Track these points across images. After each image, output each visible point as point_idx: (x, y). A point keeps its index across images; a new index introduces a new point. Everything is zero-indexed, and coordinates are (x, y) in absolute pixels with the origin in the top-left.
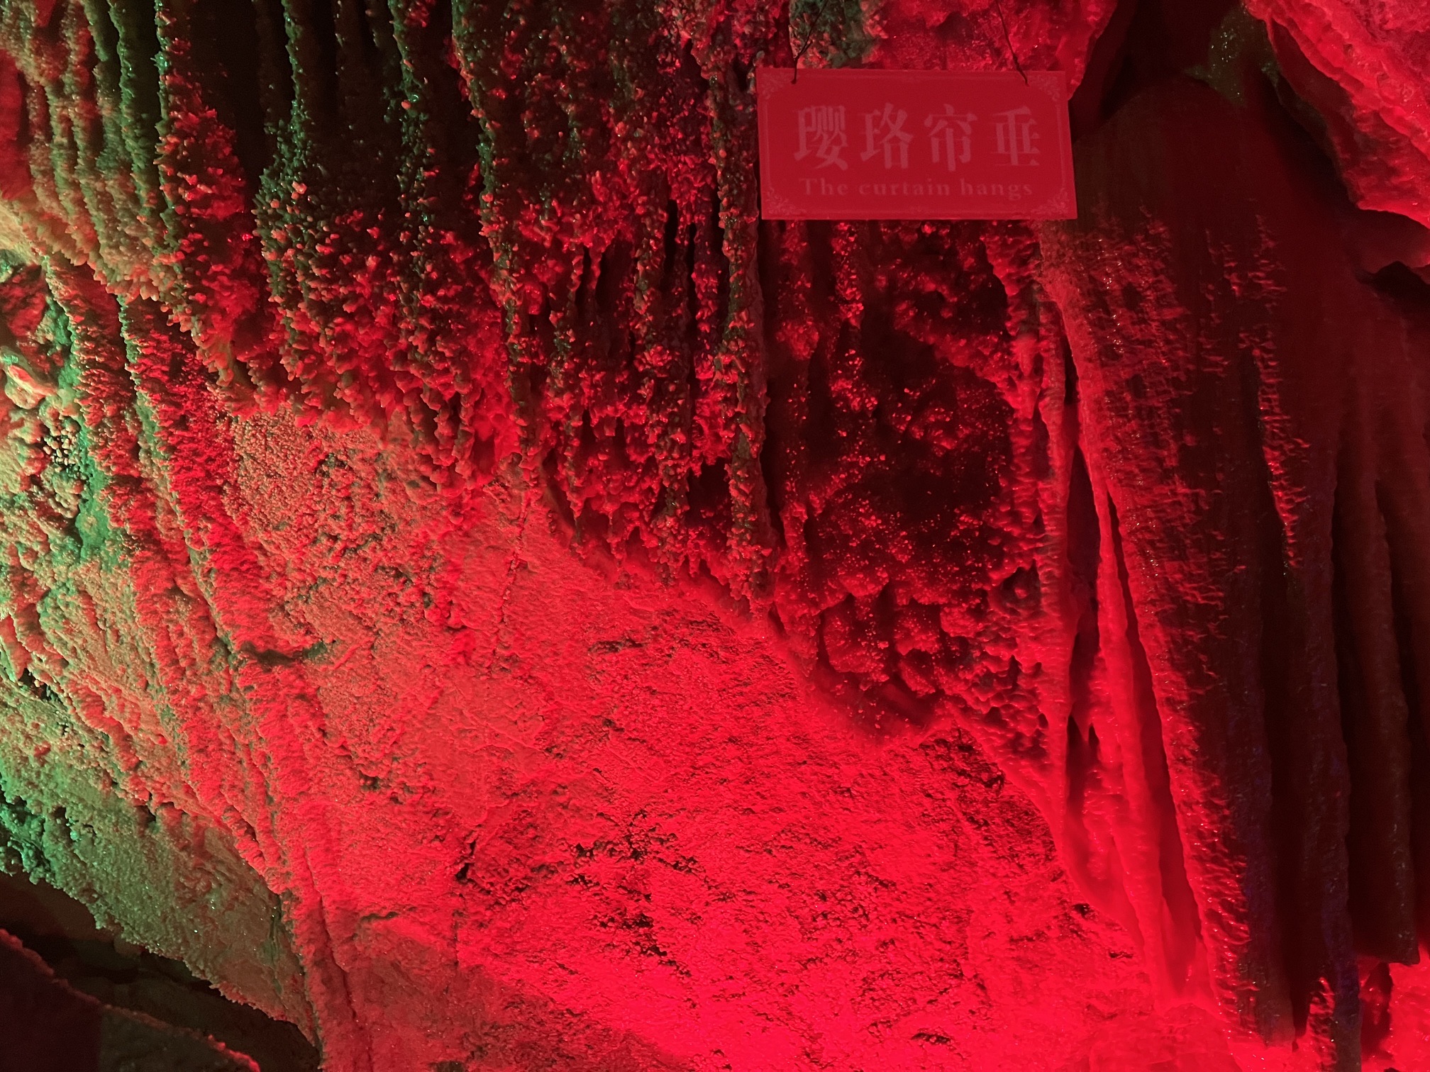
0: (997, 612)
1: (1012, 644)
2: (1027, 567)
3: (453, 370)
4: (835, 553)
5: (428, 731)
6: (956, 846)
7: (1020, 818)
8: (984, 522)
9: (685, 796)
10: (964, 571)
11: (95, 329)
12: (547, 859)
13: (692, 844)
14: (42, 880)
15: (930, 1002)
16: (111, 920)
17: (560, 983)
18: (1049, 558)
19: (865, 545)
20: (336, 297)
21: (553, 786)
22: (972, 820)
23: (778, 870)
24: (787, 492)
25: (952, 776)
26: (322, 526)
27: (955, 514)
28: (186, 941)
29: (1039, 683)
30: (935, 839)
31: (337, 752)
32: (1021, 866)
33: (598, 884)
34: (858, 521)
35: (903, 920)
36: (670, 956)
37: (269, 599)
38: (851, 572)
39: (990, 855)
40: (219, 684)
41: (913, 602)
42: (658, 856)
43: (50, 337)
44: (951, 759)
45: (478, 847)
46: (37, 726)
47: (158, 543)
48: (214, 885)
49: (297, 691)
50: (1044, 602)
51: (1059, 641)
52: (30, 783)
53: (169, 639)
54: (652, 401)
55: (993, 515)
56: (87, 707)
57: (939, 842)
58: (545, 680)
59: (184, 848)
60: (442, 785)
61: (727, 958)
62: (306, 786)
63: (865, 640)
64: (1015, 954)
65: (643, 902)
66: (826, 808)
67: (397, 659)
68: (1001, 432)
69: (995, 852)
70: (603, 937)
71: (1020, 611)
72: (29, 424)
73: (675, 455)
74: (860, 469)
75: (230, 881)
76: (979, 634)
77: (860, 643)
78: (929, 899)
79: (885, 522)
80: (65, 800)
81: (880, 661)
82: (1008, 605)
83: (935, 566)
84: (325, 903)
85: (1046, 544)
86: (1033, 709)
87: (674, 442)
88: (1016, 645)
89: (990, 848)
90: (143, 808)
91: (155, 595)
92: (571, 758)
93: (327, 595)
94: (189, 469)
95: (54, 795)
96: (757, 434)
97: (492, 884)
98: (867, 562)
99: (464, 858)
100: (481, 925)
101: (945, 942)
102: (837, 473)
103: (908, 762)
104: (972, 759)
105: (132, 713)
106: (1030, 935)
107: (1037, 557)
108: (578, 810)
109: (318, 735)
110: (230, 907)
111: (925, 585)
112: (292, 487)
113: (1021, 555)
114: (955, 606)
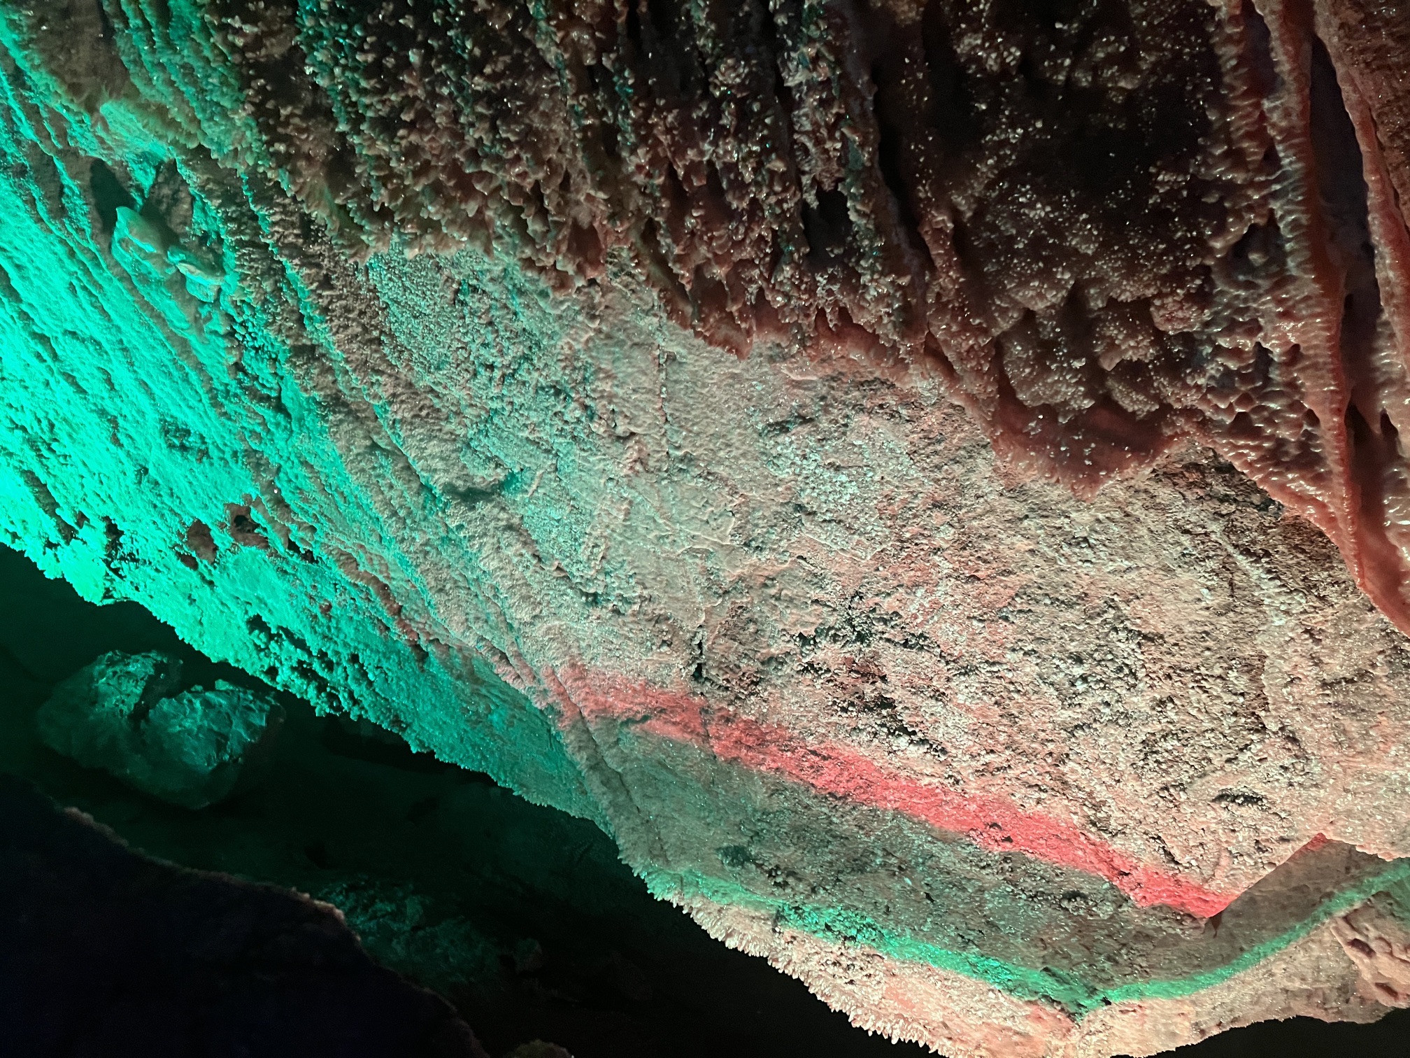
0: (1228, 292)
1: (1253, 328)
2: (1261, 221)
3: (524, 156)
4: (998, 262)
5: (630, 542)
6: (1231, 584)
7: (1312, 542)
8: (1192, 176)
9: (900, 571)
10: (1173, 246)
11: (234, 208)
12: (774, 651)
13: (919, 621)
14: (360, 717)
15: (1229, 761)
16: (422, 744)
17: (817, 769)
18: (1289, 202)
19: (1036, 244)
20: (393, 107)
21: (762, 580)
22: (1246, 552)
23: (1019, 636)
24: (921, 200)
25: (1210, 506)
26: (477, 357)
27: (1151, 175)
28: (484, 757)
29: (1299, 371)
30: (1202, 580)
31: (555, 574)
32: (1322, 599)
33: (828, 671)
34: (1021, 215)
35: (1179, 675)
36: (920, 735)
37: (454, 440)
38: (1023, 283)
39: (1277, 590)
40: (437, 527)
41: (1112, 303)
42: (886, 636)
43: (204, 227)
44: (1208, 484)
45: (705, 647)
46: (315, 587)
47: (345, 404)
48: (493, 707)
49: (504, 523)
50: (1291, 263)
51: (1319, 310)
52: (325, 637)
53: (382, 493)
54: (737, 130)
55: (1204, 163)
56: (343, 565)
57: (1209, 583)
58: (724, 474)
59: (459, 677)
60: (656, 593)
61: (984, 733)
62: (538, 611)
63: (1055, 361)
64: (1331, 700)
65: (879, 684)
66: (1063, 563)
67: (581, 477)
68: (1201, 45)
69: (1284, 586)
70: (846, 721)
71: (1260, 282)
72: (216, 316)
73: (778, 188)
74: (1013, 147)
75: (505, 701)
76: (1207, 324)
77: (1049, 367)
78: (1208, 649)
79: (1057, 207)
80: (356, 648)
81: (1078, 383)
82: (1241, 278)
83: (1133, 249)
84: (585, 714)
85: (1286, 183)
86: (1295, 406)
87: (772, 173)
88: (1260, 329)
89: (1278, 583)
90: (417, 647)
91: (358, 454)
92: (770, 549)
93: (502, 425)
94: (346, 327)
95: (346, 645)
96: (865, 137)
97: (728, 681)
98: (1041, 264)
99: (695, 659)
100: (728, 720)
101: (1235, 694)
102: (983, 160)
103: (1152, 497)
104: (1236, 481)
105: (380, 564)
106: (1348, 676)
107: (1275, 205)
108: (791, 600)
109: (535, 562)
110: (511, 724)
111: (1123, 277)
112: (438, 324)
113: (1250, 208)
114: (1167, 295)
